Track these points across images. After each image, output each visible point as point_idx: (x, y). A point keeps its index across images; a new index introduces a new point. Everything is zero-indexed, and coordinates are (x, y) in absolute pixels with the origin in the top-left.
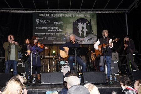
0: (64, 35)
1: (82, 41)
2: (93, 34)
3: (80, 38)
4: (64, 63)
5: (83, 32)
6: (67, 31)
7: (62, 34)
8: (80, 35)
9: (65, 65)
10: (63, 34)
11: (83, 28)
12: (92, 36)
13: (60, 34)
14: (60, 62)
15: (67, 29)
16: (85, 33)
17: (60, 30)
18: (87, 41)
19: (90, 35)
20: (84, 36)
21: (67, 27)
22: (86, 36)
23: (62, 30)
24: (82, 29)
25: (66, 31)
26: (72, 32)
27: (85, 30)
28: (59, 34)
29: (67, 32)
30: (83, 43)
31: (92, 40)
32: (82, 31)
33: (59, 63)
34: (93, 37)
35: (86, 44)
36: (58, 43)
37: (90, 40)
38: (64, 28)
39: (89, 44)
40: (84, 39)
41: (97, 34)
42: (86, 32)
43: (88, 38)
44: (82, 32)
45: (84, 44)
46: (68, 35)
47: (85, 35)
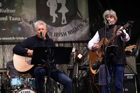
0: (17, 22)
1: (57, 35)
2: (80, 19)
3: (54, 28)
4: (20, 83)
6: (23, 13)
7: (13, 19)
8: (54, 21)
9: (22, 87)
10: (16, 19)
11: (59, 6)
12: (79, 22)
13: (8, 18)
14: (10, 80)
15: (24, 8)
16: (64, 17)
17: (7, 11)
18: (67, 33)
19: (73, 21)
20: (62, 23)
21: (23, 4)
22: (66, 22)
23: (12, 11)
24: (56, 8)
25: (21, 11)
26: (35, 16)
27: (64, 10)
28: (5, 19)
29: (24, 15)
30: (60, 39)
31: (78, 32)
32: (56, 12)
33: (10, 83)
34: (81, 25)
35: (67, 40)
36: (4, 39)
37: (75, 31)
38: (16, 5)
39: (73, 40)
40: (62, 29)
41: (88, 19)
42: (66, 15)
43: (69, 27)
44: (56, 16)
45: (63, 40)
46: (26, 21)
47: (64, 22)
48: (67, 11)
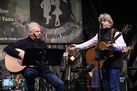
0: (10, 22)
1: (50, 36)
2: (73, 21)
3: (47, 29)
5: (54, 17)
6: (16, 14)
7: (7, 20)
10: (9, 19)
12: (72, 25)
13: (1, 19)
15: (17, 9)
16: (57, 19)
17: (1, 11)
18: (60, 35)
19: (67, 24)
20: (56, 25)
21: (17, 5)
22: (59, 25)
23: (5, 12)
24: (50, 10)
25: (15, 12)
26: (29, 17)
27: (58, 12)
29: (17, 16)
30: (53, 40)
31: (72, 34)
34: (74, 27)
35: (60, 42)
37: (68, 33)
39: (66, 42)
40: (55, 31)
41: (81, 22)
42: (60, 17)
43: (63, 30)
44: (50, 17)
45: (56, 42)
46: (19, 21)
47: (57, 24)
48: (61, 13)
